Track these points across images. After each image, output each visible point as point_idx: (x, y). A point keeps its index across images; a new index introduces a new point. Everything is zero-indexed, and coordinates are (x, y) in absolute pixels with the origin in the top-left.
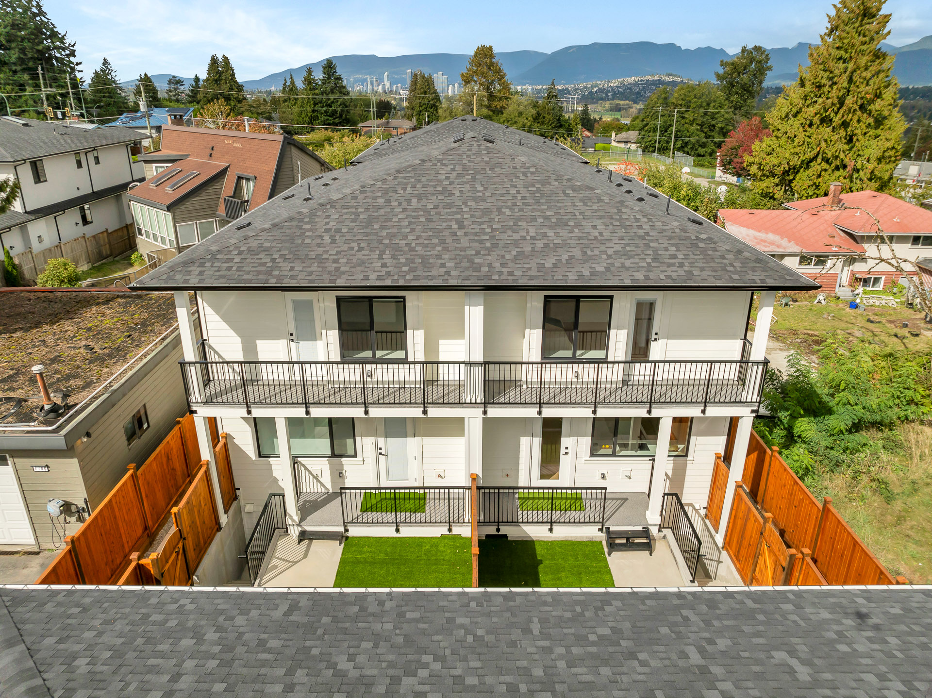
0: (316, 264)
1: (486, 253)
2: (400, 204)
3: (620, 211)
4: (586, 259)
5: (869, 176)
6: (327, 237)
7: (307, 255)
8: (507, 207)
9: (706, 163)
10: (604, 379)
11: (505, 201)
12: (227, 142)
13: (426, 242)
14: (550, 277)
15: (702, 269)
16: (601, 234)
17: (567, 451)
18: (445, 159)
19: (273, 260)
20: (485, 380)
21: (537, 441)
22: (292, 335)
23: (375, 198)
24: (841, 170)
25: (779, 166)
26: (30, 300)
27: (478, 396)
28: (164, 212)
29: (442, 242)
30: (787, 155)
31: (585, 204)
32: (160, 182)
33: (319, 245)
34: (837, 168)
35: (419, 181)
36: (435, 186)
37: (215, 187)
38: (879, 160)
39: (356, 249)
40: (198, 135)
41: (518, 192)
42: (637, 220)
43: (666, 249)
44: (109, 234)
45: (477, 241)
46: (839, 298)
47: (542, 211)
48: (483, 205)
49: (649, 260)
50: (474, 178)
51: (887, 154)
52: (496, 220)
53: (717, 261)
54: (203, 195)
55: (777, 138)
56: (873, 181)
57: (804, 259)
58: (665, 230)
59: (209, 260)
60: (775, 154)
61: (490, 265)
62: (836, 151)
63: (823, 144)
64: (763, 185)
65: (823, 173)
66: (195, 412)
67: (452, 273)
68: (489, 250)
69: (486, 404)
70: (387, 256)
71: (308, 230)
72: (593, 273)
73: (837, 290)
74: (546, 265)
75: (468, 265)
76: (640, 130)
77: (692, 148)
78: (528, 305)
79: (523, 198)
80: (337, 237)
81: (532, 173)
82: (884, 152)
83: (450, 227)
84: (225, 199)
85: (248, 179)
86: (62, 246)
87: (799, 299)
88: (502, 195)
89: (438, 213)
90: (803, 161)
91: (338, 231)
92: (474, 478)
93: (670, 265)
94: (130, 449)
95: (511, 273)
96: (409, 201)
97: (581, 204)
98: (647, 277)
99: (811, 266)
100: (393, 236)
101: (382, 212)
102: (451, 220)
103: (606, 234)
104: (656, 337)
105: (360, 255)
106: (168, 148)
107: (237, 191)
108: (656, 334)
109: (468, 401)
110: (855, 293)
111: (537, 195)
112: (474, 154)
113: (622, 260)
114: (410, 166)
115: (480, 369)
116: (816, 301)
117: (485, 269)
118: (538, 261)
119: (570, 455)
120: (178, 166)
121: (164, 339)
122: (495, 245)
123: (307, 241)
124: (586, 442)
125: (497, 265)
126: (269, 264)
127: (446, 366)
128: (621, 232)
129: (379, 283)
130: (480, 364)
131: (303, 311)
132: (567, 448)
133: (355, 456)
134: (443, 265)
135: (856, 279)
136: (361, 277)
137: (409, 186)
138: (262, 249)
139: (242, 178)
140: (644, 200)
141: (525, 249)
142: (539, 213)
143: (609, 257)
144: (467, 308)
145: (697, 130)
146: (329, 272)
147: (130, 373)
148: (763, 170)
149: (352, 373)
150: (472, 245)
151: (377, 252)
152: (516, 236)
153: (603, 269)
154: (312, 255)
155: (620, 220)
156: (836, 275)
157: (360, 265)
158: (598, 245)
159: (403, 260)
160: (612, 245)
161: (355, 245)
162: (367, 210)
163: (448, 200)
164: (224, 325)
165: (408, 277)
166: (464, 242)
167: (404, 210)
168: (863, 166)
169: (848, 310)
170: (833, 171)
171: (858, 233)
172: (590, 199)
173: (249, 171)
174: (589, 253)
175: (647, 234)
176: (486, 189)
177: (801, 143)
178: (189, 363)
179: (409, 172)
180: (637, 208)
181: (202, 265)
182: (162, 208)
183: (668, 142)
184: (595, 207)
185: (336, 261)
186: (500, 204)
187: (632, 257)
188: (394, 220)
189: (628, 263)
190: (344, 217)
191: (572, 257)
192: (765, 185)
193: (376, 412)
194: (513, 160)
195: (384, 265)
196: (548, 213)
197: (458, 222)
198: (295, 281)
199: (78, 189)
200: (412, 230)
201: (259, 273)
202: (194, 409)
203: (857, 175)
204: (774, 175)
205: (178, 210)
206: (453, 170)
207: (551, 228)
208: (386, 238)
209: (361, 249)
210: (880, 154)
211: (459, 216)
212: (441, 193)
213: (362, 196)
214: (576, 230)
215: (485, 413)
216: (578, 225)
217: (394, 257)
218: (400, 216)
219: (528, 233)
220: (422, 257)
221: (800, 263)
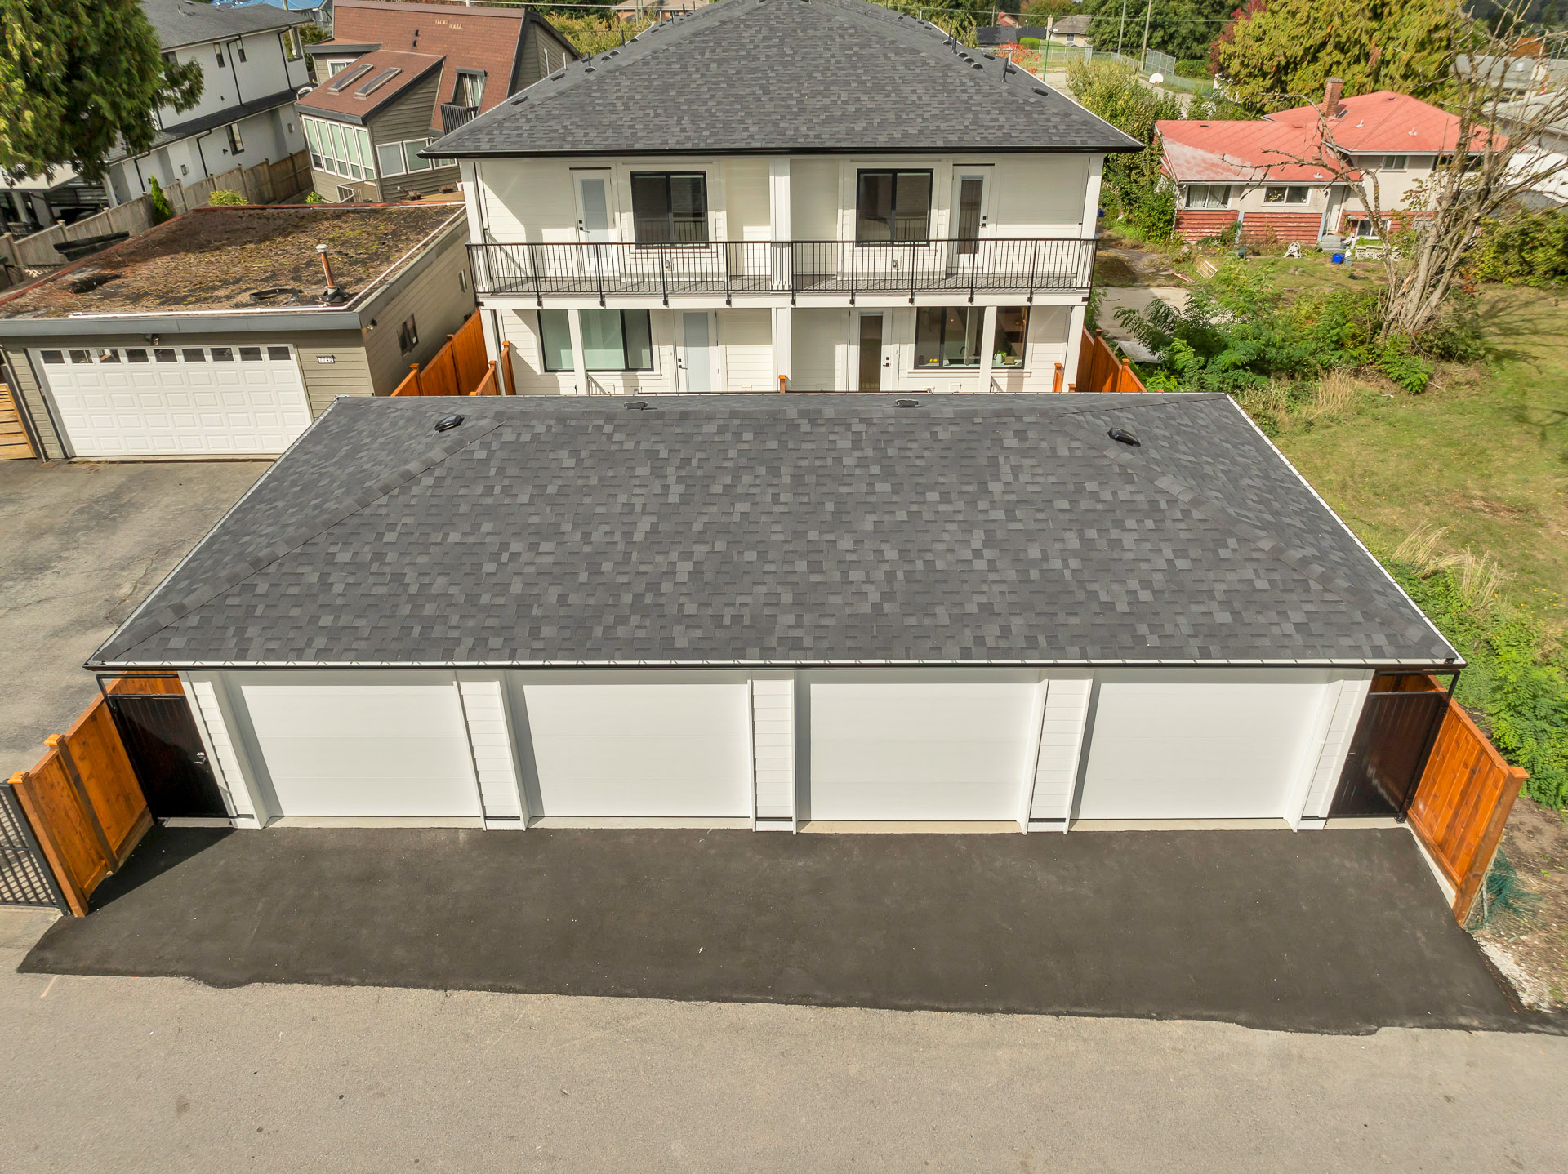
0: (611, 130)
1: (792, 117)
2: (698, 70)
3: (945, 75)
4: (899, 122)
5: (1402, 70)
6: (620, 105)
7: (600, 122)
8: (818, 72)
9: (1204, 71)
10: (920, 270)
11: (817, 66)
12: (438, 22)
13: (728, 107)
14: (859, 140)
15: (1022, 131)
16: (920, 98)
17: (888, 362)
18: (749, 20)
19: (565, 127)
20: (792, 275)
21: (855, 350)
22: (581, 222)
23: (669, 64)
24: (1363, 62)
25: (1271, 59)
26: (241, 217)
27: (786, 282)
28: (356, 128)
29: (745, 107)
30: (1284, 41)
31: (907, 68)
32: (344, 85)
33: (612, 112)
34: (1357, 61)
35: (719, 45)
36: (737, 51)
37: (425, 91)
38: (1421, 46)
39: (652, 115)
40: (393, 13)
41: (833, 56)
42: (963, 84)
43: (988, 113)
44: (270, 167)
45: (783, 106)
46: (1320, 250)
47: (858, 75)
48: (791, 70)
49: (967, 123)
50: (782, 41)
51: (1436, 36)
52: (806, 85)
53: (1040, 123)
54: (410, 101)
55: (1273, 12)
56: (1410, 80)
57: (1274, 192)
58: (991, 94)
59: (497, 128)
60: (1267, 40)
61: (796, 129)
62: (1355, 32)
63: (1337, 21)
64: (1248, 90)
65: (1334, 67)
66: (482, 304)
67: (756, 137)
68: (796, 115)
69: (794, 291)
70: (686, 122)
71: (598, 98)
72: (905, 135)
73: (1319, 239)
74: (856, 129)
75: (773, 129)
76: (1093, 13)
77: (1180, 45)
78: (841, 181)
79: (838, 62)
80: (631, 104)
81: (851, 35)
82: (1430, 32)
83: (754, 93)
84: (442, 107)
85: (473, 77)
86: (215, 180)
87: (1262, 252)
88: (814, 59)
89: (741, 79)
90: (1307, 50)
91: (631, 98)
92: (783, 380)
93: (987, 128)
94: (404, 360)
95: (818, 137)
96: (708, 67)
97: (903, 67)
98: (961, 139)
99: (1283, 203)
100: (691, 102)
101: (678, 78)
102: (755, 85)
103: (926, 98)
104: (985, 221)
105: (657, 121)
106: (344, 35)
107: (458, 96)
108: (984, 218)
109: (775, 288)
110: (1345, 242)
111: (854, 59)
112: (784, 14)
113: (937, 124)
114: (707, 29)
115: (787, 250)
116: (1287, 254)
117: (790, 133)
118: (848, 125)
119: (891, 366)
120: (366, 63)
121: (425, 245)
122: (802, 110)
123: (597, 108)
124: (908, 350)
125: (804, 129)
126: (562, 131)
127: (750, 245)
128: (943, 96)
129: (678, 147)
130: (788, 243)
131: (594, 194)
132: (888, 359)
133: (652, 369)
134: (746, 130)
135: (1349, 221)
136: (660, 141)
137: (708, 50)
138: (550, 117)
139: (465, 76)
140: (981, 67)
141: (834, 114)
142: (854, 78)
143: (925, 120)
144: (772, 178)
145: (1192, 11)
146: (626, 137)
147: (401, 272)
148: (1248, 66)
149: (649, 263)
150: (777, 110)
151: (676, 118)
152: (827, 101)
153: (916, 132)
154: (606, 122)
155: (944, 85)
156: (1318, 216)
157: (657, 131)
158: (915, 109)
159: (703, 126)
160: (929, 109)
161: (651, 111)
162: (661, 76)
163: (753, 65)
164: (507, 211)
165: (708, 141)
166: (769, 107)
167: (703, 76)
168: (1394, 55)
169: (1329, 265)
170: (1349, 64)
171: (1354, 152)
172: (913, 62)
173: (475, 64)
174: (904, 117)
175: (971, 98)
176: (795, 53)
177: (1305, 20)
178: (476, 245)
179: (707, 35)
180: (965, 72)
181: (490, 133)
182: (354, 121)
183: (1140, 34)
184: (918, 71)
185: (631, 127)
186: (811, 68)
187: (951, 120)
188: (692, 86)
189: (943, 126)
190: (636, 84)
191: (884, 121)
192: (1250, 90)
193: (676, 303)
194: (830, 20)
195: (683, 130)
196: (864, 78)
197: (762, 87)
198: (591, 146)
199: (222, 98)
200: (712, 97)
201: (552, 139)
202: (481, 300)
203: (1386, 71)
204: (1264, 75)
205: (379, 124)
206: (759, 32)
207: (866, 92)
208: (684, 104)
209: (657, 115)
210: (1423, 35)
211: (764, 82)
212: (744, 58)
213: (655, 62)
214: (893, 95)
215: (793, 302)
216: (896, 89)
217: (693, 122)
218: (698, 83)
219: (839, 97)
220: (724, 122)
221: (1268, 198)
